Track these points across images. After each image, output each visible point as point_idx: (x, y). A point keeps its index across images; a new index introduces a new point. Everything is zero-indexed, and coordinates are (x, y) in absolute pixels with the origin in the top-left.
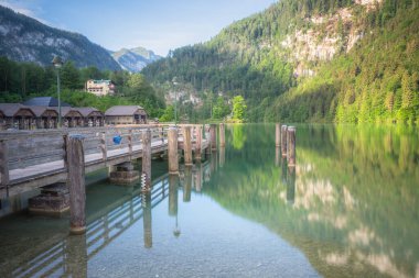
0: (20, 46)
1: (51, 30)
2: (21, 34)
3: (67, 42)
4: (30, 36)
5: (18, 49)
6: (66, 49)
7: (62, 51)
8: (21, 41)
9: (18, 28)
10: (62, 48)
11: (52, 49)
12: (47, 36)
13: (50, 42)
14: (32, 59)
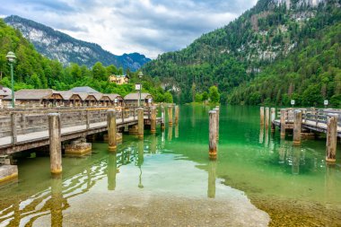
0: (57, 53)
1: (77, 41)
2: (58, 44)
3: (88, 49)
4: (63, 46)
5: (55, 54)
6: (87, 54)
7: (84, 56)
8: (58, 49)
9: (56, 40)
10: (85, 53)
11: (78, 54)
12: (74, 45)
13: (76, 49)
14: (65, 61)
